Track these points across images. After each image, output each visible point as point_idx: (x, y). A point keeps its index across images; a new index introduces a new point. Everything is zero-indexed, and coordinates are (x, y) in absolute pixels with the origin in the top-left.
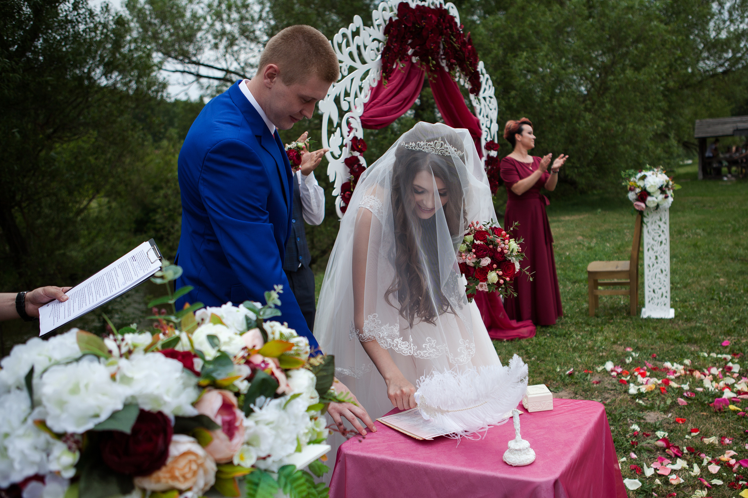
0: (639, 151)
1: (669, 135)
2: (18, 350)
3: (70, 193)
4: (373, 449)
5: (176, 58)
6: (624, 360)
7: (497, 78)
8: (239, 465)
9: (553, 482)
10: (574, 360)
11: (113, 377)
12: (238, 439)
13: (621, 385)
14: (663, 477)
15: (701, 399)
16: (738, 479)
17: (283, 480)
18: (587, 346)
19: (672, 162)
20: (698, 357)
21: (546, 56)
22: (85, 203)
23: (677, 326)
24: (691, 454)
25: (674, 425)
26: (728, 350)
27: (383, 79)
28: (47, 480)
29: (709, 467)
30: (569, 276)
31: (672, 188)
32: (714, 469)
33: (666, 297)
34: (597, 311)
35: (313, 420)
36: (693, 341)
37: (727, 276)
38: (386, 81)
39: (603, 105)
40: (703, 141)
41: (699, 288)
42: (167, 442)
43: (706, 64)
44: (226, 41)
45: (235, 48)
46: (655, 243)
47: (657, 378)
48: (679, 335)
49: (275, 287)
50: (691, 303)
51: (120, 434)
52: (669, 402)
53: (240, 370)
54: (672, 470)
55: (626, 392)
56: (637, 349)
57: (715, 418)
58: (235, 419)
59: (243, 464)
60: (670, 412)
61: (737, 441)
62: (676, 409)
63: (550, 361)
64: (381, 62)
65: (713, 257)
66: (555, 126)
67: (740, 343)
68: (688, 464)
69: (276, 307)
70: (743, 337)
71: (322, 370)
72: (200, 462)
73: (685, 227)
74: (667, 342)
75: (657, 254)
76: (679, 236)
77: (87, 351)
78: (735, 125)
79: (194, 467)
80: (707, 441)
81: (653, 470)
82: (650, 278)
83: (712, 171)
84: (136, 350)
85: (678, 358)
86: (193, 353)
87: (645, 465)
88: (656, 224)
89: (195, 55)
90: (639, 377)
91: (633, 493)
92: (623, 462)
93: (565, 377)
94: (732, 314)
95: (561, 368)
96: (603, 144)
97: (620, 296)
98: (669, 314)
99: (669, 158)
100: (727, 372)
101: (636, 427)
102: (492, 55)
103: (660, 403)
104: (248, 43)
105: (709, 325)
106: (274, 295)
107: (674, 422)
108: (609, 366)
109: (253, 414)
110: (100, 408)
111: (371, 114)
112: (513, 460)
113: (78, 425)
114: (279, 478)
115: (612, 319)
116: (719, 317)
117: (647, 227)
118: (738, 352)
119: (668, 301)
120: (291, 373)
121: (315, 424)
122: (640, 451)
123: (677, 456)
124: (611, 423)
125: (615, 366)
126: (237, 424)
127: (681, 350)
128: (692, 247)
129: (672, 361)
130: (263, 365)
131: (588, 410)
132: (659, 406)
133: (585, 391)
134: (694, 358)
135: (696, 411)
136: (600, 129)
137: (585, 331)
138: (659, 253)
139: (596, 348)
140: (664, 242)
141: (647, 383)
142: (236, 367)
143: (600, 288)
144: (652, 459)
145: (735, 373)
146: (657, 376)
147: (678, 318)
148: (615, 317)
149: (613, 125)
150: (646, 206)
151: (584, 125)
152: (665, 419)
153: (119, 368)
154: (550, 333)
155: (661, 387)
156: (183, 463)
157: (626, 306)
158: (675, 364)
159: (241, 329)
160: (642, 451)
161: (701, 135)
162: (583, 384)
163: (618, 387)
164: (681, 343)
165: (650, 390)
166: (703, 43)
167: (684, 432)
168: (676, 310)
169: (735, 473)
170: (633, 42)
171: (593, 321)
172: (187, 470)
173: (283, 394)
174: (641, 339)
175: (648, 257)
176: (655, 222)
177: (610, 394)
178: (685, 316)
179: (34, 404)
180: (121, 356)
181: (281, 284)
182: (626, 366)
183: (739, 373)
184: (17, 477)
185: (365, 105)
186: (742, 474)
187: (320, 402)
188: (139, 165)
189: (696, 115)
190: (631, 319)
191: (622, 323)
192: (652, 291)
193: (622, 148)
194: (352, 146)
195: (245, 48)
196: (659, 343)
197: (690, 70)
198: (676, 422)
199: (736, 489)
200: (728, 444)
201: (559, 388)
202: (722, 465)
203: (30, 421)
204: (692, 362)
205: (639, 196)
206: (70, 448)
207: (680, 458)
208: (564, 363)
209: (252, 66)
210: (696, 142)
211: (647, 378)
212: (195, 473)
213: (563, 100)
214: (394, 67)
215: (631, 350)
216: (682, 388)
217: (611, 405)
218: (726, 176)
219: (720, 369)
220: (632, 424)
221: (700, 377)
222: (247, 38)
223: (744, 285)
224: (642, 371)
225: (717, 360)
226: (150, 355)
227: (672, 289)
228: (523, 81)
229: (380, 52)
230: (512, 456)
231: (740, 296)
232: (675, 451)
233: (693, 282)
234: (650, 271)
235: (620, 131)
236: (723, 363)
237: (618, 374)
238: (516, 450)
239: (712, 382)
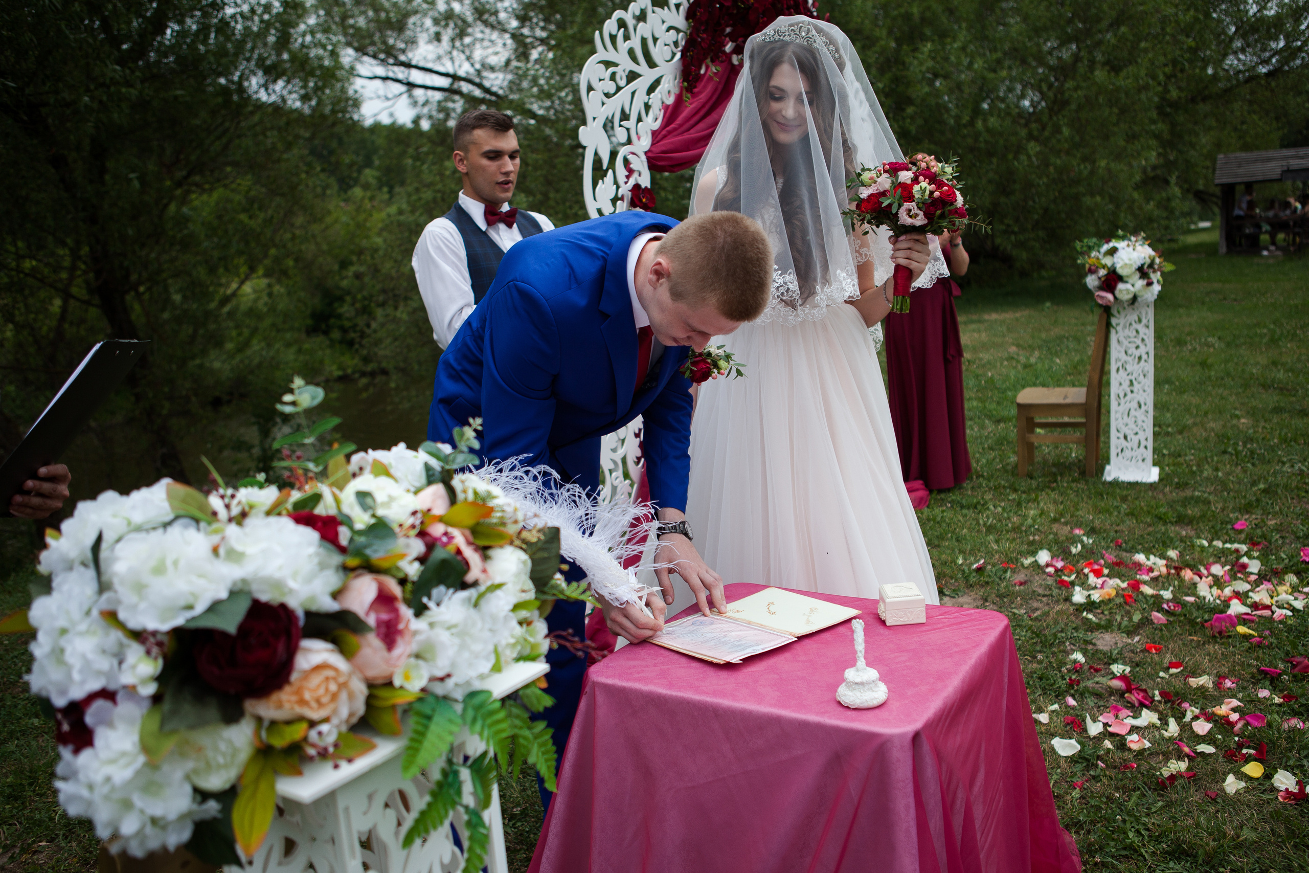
0: (1118, 207)
1: (1169, 178)
2: (84, 508)
3: (212, 270)
4: (637, 675)
5: (375, 57)
6: (1069, 548)
7: (885, 86)
8: (401, 687)
9: (910, 736)
10: (987, 547)
11: (215, 551)
12: (402, 648)
13: (1060, 589)
14: (1118, 738)
15: (1191, 614)
16: (1240, 746)
17: (470, 713)
18: (1010, 525)
19: (1172, 224)
20: (1193, 546)
21: (964, 49)
22: (234, 286)
23: (1161, 496)
24: (1166, 703)
25: (1141, 655)
26: (1243, 536)
27: (684, 92)
28: (119, 698)
29: (1193, 724)
30: (990, 411)
31: (1160, 269)
32: (1202, 727)
33: (1146, 447)
34: (1031, 468)
35: (525, 626)
36: (1186, 521)
37: (1253, 415)
38: (689, 95)
39: (1057, 130)
40: (1229, 190)
41: (1204, 434)
42: (292, 650)
43: (1239, 60)
44: (454, 29)
45: (467, 40)
46: (1129, 359)
47: (1120, 579)
48: (1163, 510)
49: (471, 420)
50: (1187, 458)
51: (223, 634)
52: (1137, 617)
53: (408, 546)
54: (1133, 727)
55: (1068, 599)
56: (1091, 532)
57: (1211, 647)
58: (397, 617)
59: (408, 686)
60: (1138, 635)
61: (1245, 684)
62: (1148, 630)
63: (948, 548)
64: (680, 63)
65: (1232, 383)
66: (978, 164)
67: (1265, 525)
68: (1159, 719)
69: (472, 450)
70: (1270, 516)
71: (542, 549)
72: (341, 680)
73: (1190, 334)
74: (1142, 522)
75: (1133, 378)
76: (1178, 348)
77: (182, 512)
78: (1284, 163)
79: (333, 687)
80: (1194, 682)
81: (1101, 725)
82: (1119, 415)
83: (1243, 241)
84: (254, 511)
85: (1157, 547)
86: (340, 518)
87: (1088, 717)
88: (1132, 328)
89: (403, 51)
90: (1091, 576)
91: (1066, 762)
92: (1053, 712)
93: (970, 573)
94: (1256, 478)
95: (965, 559)
96: (1057, 194)
97: (1071, 446)
98: (1149, 476)
99: (1167, 218)
100: (1239, 572)
101: (1079, 657)
102: (877, 48)
103: (1122, 619)
104: (488, 31)
105: (1216, 495)
106: (469, 433)
107: (1142, 651)
108: (1044, 557)
109: (428, 613)
110: (195, 596)
111: (664, 148)
112: (852, 699)
113: (163, 620)
114: (465, 710)
115: (1056, 481)
116: (1233, 482)
117: (1117, 332)
118: (1259, 540)
119: (1149, 455)
120: (491, 553)
121: (527, 631)
122: (1082, 694)
123: (1142, 705)
124: (1038, 648)
125: (1052, 558)
126: (401, 626)
127: (1164, 534)
128: (1198, 368)
129: (1148, 552)
130: (445, 539)
131: (981, 624)
132: (1120, 624)
133: (1001, 596)
134: (1185, 548)
135: (1181, 634)
136: (1052, 169)
137: (1009, 500)
138: (1135, 375)
139: (1024, 528)
140: (1144, 357)
141: (1102, 587)
142: (402, 541)
143: (1038, 430)
144: (1101, 709)
145: (1252, 573)
146: (1120, 576)
147: (1164, 482)
148: (1059, 478)
149: (1074, 163)
150: (1115, 298)
151: (1026, 163)
152: (1130, 644)
153: (223, 538)
154: (952, 502)
155: (1126, 593)
156: (316, 680)
157: (1080, 461)
158: (1152, 557)
159: (418, 484)
160: (1087, 695)
161: (1225, 180)
162: (998, 584)
163: (1055, 592)
164: (1165, 523)
165: (1107, 597)
166: (1235, 24)
167: (1158, 667)
168: (1162, 469)
169: (1237, 735)
170: (1111, 25)
171: (1024, 484)
172: (321, 691)
173: (475, 584)
174: (1100, 515)
175: (1117, 382)
176: (1131, 324)
177: (1042, 602)
178: (1176, 480)
179: (103, 586)
180: (230, 520)
181: (479, 416)
182: (1071, 558)
183: (1259, 574)
184: (77, 693)
185: (654, 133)
186: (1249, 737)
187: (536, 598)
188: (316, 228)
189: (1218, 146)
190: (1087, 482)
191: (1071, 489)
192: (1122, 436)
193: (1088, 201)
194: (632, 198)
195: (482, 40)
196: (1128, 522)
197: (1210, 71)
198: (1147, 650)
199: (1236, 761)
200: (1229, 689)
201: (959, 590)
202: (1215, 722)
203: (95, 613)
204: (1181, 555)
205: (1104, 282)
206: (148, 653)
207: (1147, 707)
208: (971, 550)
209: (492, 69)
210: (1217, 191)
211: (1104, 579)
212: (334, 697)
213: (993, 121)
214: (702, 72)
215: (1082, 532)
216: (1161, 597)
217: (1040, 620)
218: (1267, 249)
219: (1228, 567)
220: (1073, 651)
221: (1192, 579)
222: (486, 23)
223: (1281, 429)
224: (1096, 567)
225: (1223, 553)
226: (273, 519)
227: (1156, 435)
228: (927, 89)
229: (680, 48)
230: (850, 693)
231: (1272, 449)
232: (1140, 697)
233: (1195, 424)
234: (1119, 404)
235: (1086, 173)
236: (1232, 558)
237: (1057, 570)
238: (856, 683)
239: (1211, 587)
